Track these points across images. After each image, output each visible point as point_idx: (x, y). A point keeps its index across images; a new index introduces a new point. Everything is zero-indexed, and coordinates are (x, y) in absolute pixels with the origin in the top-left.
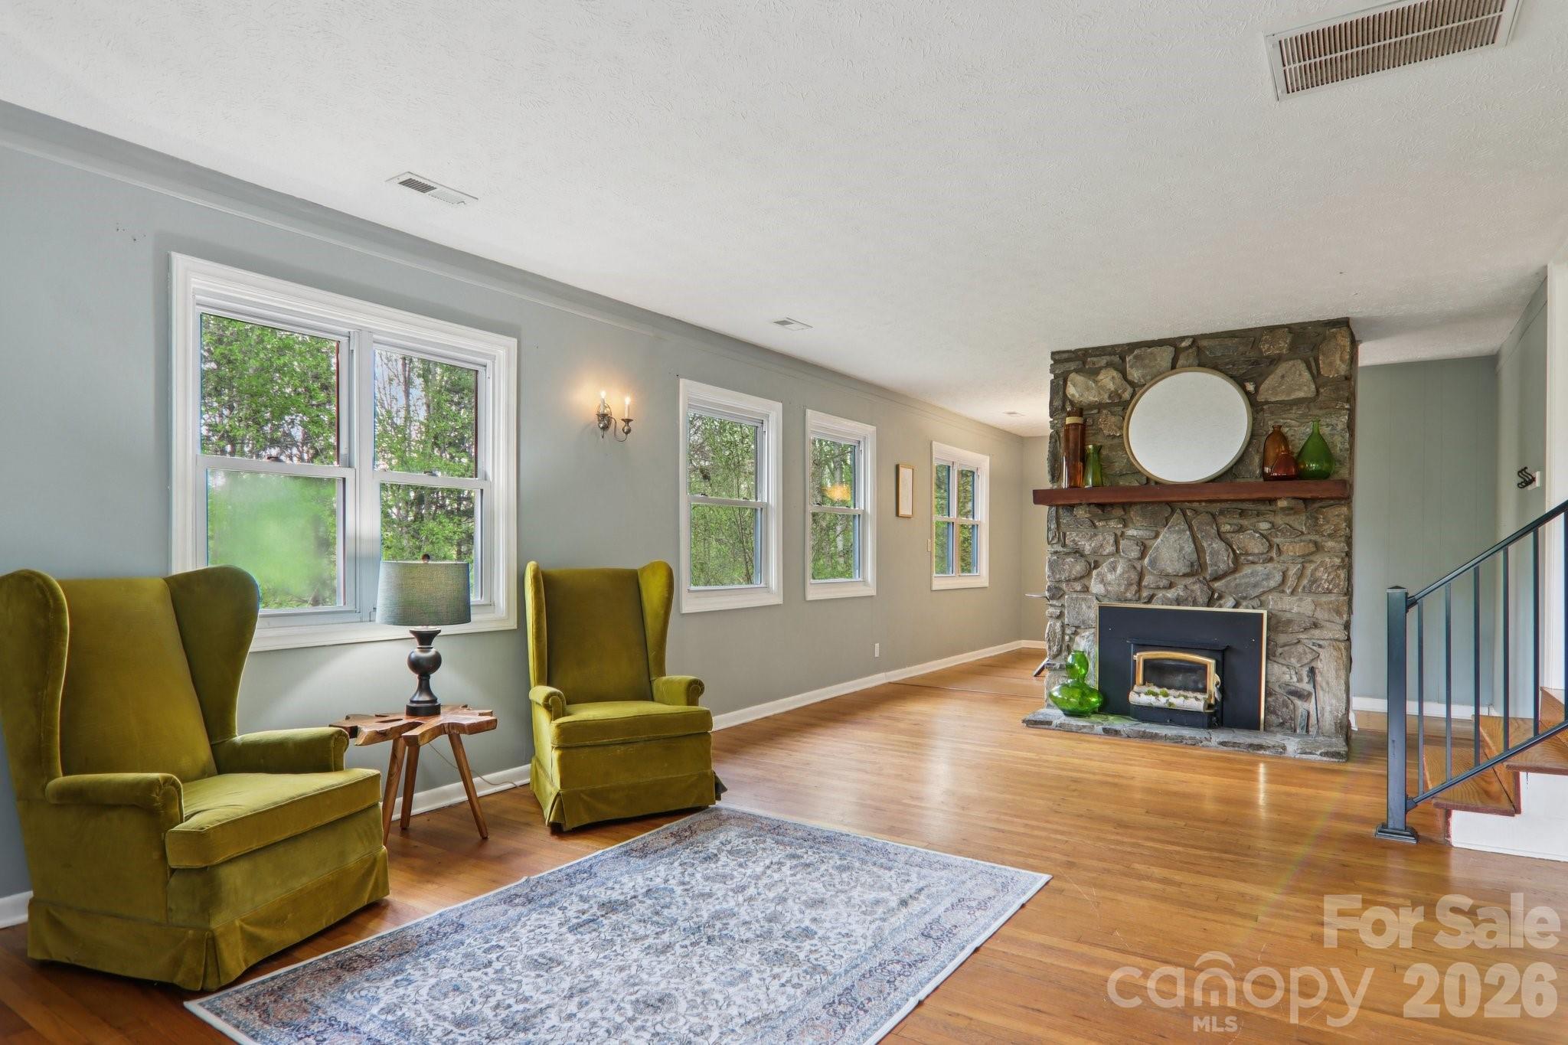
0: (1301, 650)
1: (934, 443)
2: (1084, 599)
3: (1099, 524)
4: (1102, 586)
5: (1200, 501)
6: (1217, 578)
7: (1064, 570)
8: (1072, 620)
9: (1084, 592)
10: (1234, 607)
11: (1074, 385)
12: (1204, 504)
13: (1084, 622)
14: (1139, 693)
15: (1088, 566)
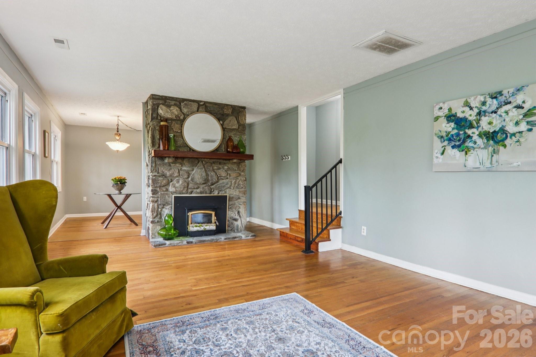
0: (236, 206)
2: (166, 194)
3: (172, 165)
4: (174, 188)
5: (207, 158)
6: (212, 185)
7: (158, 183)
8: (162, 203)
9: (167, 191)
10: (218, 194)
11: (162, 110)
12: (208, 159)
13: (167, 203)
15: (168, 181)
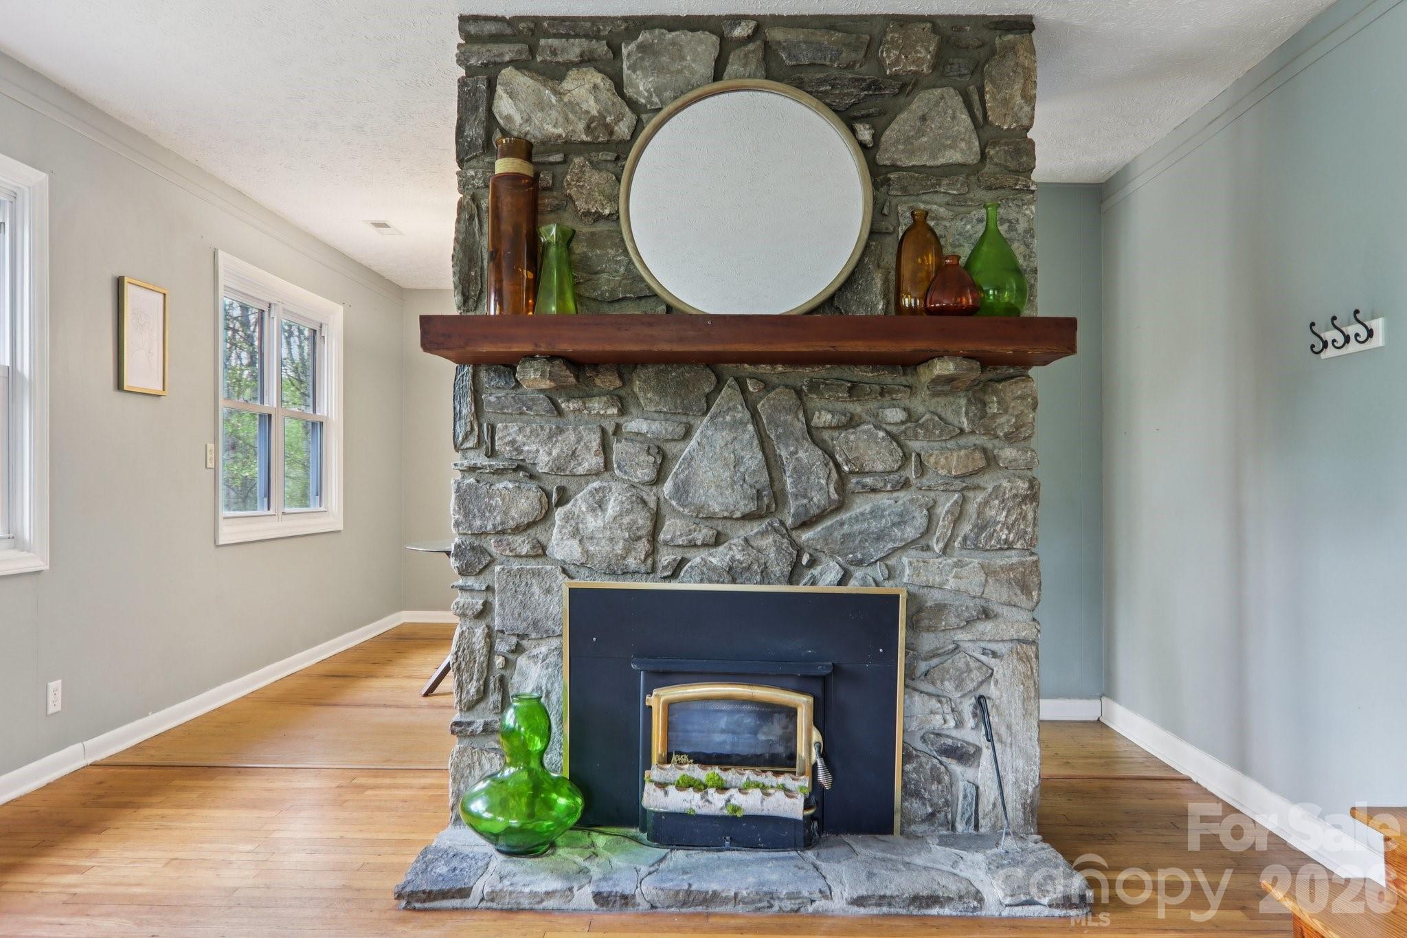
0: (961, 665)
1: (221, 254)
2: (536, 574)
3: (568, 406)
4: (575, 543)
5: (773, 361)
6: (806, 523)
7: (492, 509)
8: (509, 622)
9: (536, 556)
10: (840, 583)
11: (512, 95)
12: (780, 367)
13: (536, 624)
14: (662, 785)
15: (545, 499)
